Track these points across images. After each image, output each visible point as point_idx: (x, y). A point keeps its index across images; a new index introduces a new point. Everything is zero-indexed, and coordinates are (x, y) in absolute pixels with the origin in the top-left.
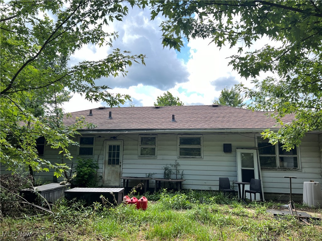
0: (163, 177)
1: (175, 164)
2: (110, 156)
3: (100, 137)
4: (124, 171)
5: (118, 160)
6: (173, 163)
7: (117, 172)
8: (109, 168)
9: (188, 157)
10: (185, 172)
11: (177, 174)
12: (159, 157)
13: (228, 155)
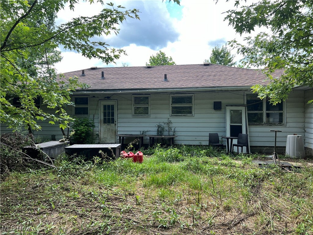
0: (156, 134)
1: (167, 122)
2: (105, 115)
3: (94, 97)
4: (119, 129)
5: (113, 119)
6: (166, 121)
7: (112, 130)
8: (105, 126)
9: (180, 115)
10: (177, 129)
11: (169, 131)
12: (152, 116)
13: (218, 112)
